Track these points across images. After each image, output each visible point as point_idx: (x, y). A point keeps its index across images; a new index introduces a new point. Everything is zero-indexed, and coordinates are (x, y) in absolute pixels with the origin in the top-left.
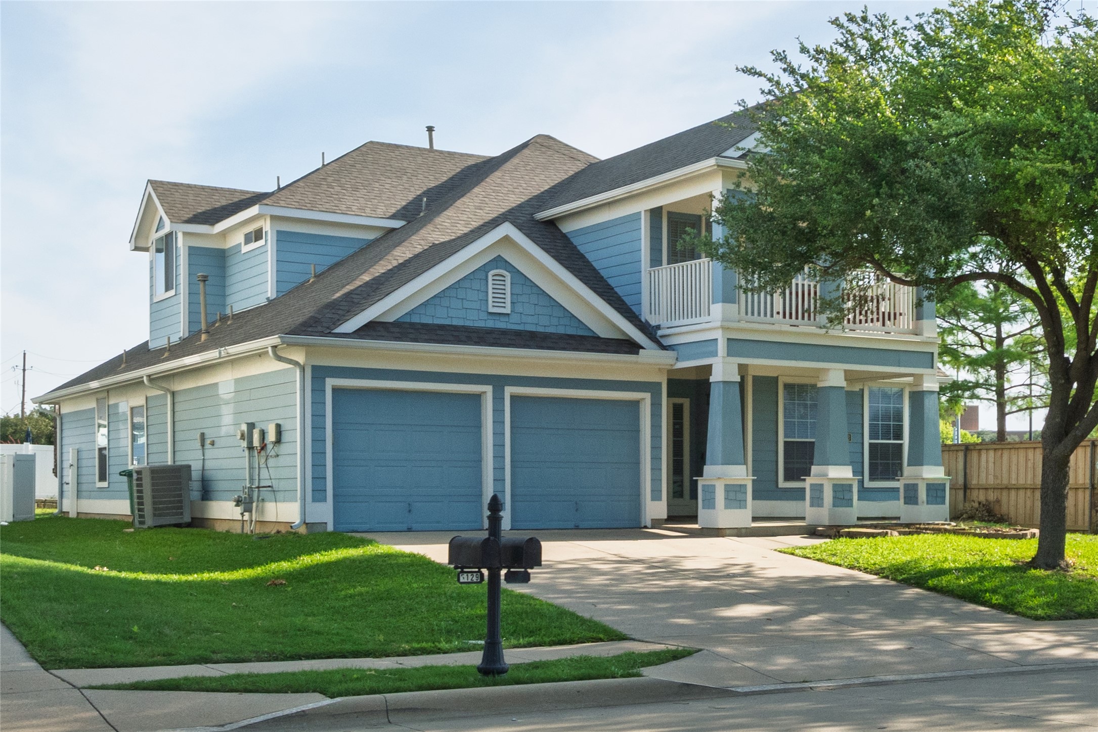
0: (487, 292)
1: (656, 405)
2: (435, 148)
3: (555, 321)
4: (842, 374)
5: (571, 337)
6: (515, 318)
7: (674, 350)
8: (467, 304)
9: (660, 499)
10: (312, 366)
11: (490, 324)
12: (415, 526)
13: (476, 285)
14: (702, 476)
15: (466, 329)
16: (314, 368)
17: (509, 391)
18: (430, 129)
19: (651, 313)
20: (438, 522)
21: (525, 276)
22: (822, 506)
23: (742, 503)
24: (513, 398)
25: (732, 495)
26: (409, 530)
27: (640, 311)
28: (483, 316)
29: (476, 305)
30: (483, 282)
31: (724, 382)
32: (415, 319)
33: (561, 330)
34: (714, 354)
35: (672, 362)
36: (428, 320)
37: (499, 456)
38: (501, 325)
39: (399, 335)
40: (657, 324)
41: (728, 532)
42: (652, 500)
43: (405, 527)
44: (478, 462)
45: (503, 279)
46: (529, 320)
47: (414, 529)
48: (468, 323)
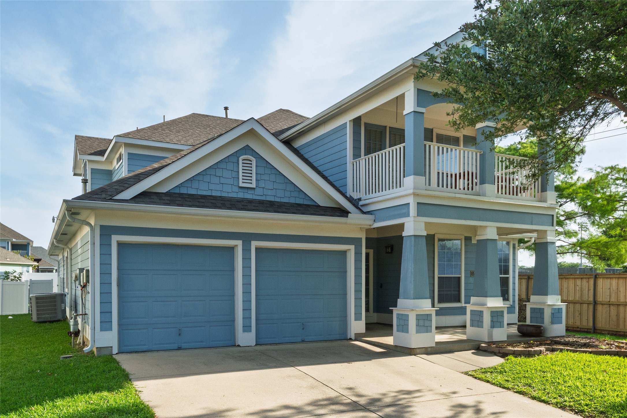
0: (238, 172)
1: (358, 253)
2: (229, 117)
3: (288, 194)
4: (495, 230)
5: (299, 205)
6: (259, 191)
7: (372, 214)
8: (223, 180)
9: (360, 319)
10: (100, 225)
11: (241, 195)
12: (184, 346)
13: (230, 166)
14: (396, 306)
15: (221, 198)
16: (102, 227)
17: (254, 244)
18: (226, 109)
19: (353, 191)
20: (202, 342)
21: (267, 161)
22: (482, 327)
23: (429, 328)
24: (257, 249)
25: (421, 323)
26: (180, 349)
27: (346, 190)
28: (236, 189)
29: (231, 181)
30: (236, 164)
31: (415, 236)
32: (184, 191)
33: (292, 201)
34: (407, 215)
35: (371, 222)
36: (192, 192)
37: (247, 292)
38: (249, 196)
39: (168, 202)
40: (358, 197)
41: (418, 351)
42: (355, 320)
43: (176, 346)
44: (232, 296)
45: (250, 162)
46: (269, 192)
47: (183, 347)
48: (224, 195)
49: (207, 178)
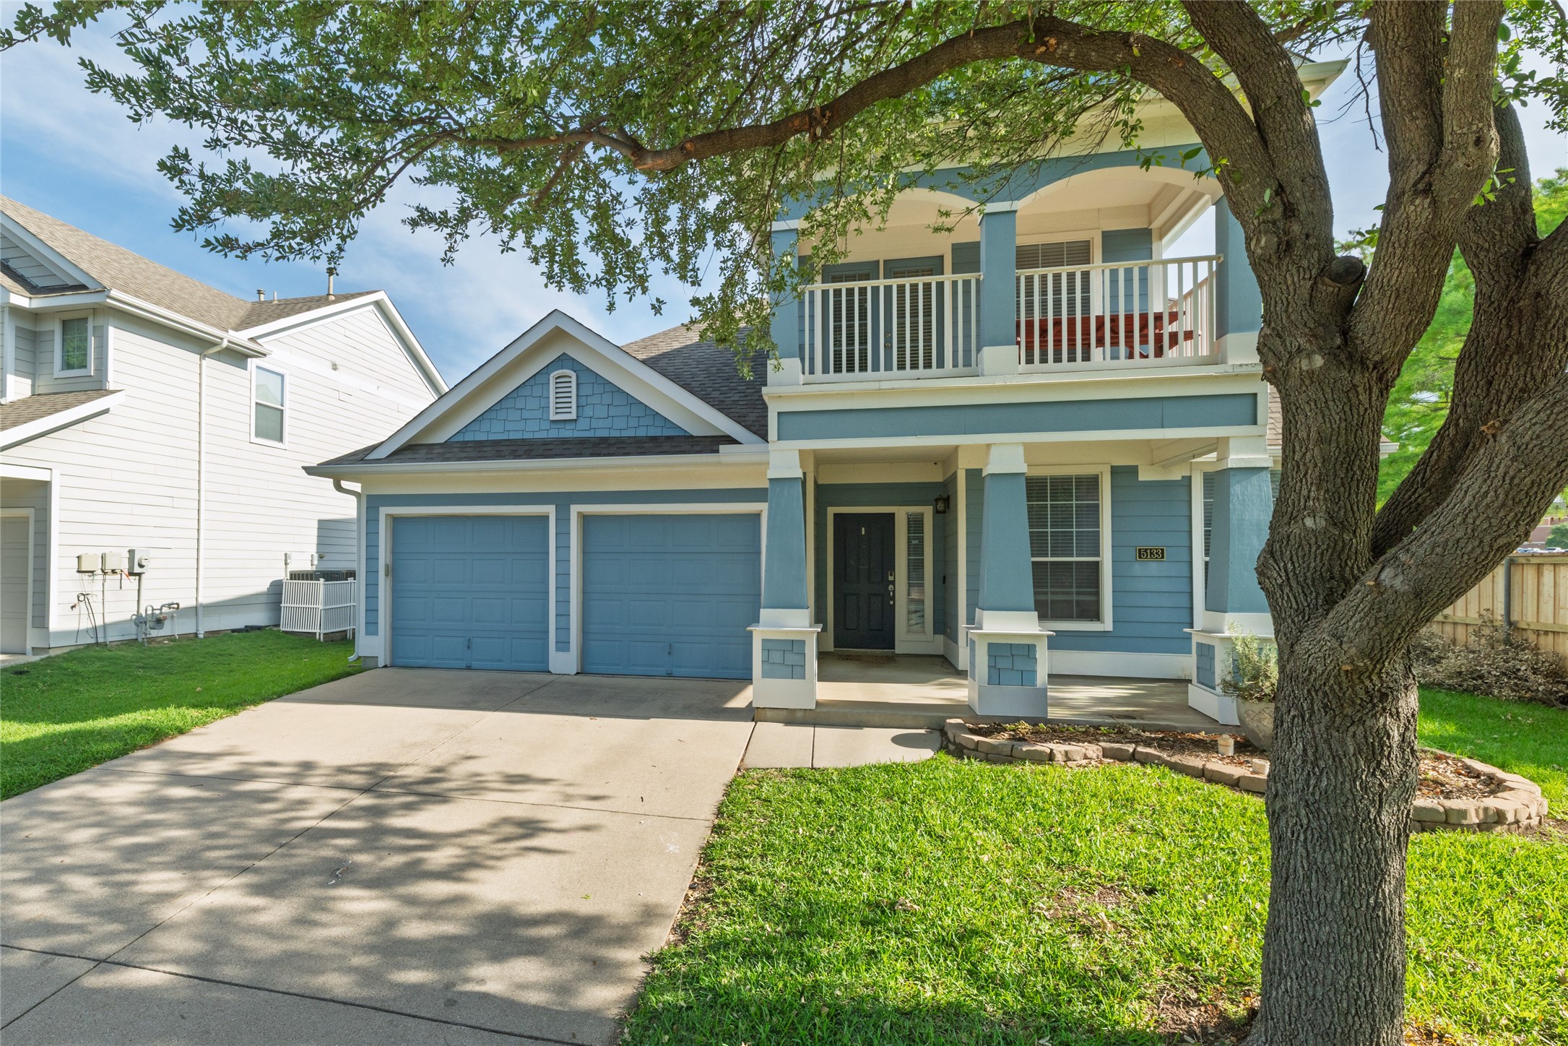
0: (548, 398)
3: (633, 422)
6: (582, 424)
8: (526, 414)
10: (369, 494)
11: (553, 434)
12: (474, 664)
13: (536, 391)
15: (524, 442)
16: (369, 497)
17: (575, 509)
20: (500, 661)
21: (596, 374)
23: (799, 669)
24: (581, 518)
26: (469, 668)
28: (546, 425)
29: (538, 414)
30: (544, 387)
32: (469, 437)
33: (642, 433)
36: (481, 437)
38: (567, 433)
39: (450, 455)
41: (769, 714)
43: (463, 664)
45: (567, 380)
46: (601, 424)
47: (473, 667)
48: (527, 436)
49: (502, 415)
